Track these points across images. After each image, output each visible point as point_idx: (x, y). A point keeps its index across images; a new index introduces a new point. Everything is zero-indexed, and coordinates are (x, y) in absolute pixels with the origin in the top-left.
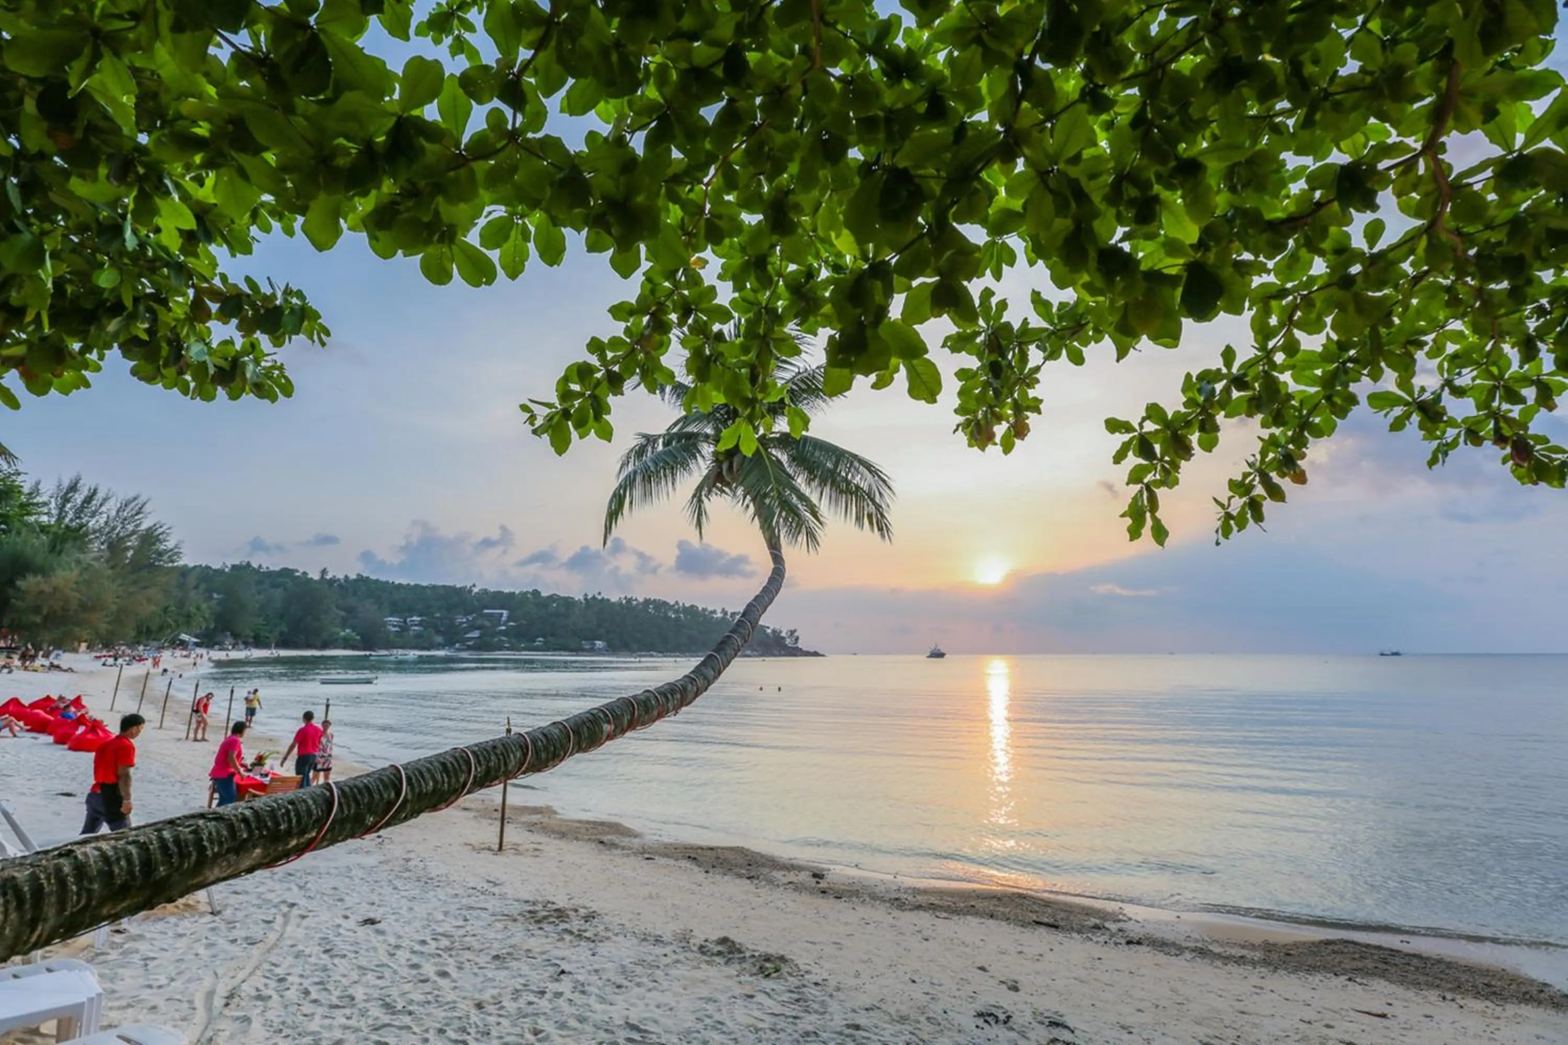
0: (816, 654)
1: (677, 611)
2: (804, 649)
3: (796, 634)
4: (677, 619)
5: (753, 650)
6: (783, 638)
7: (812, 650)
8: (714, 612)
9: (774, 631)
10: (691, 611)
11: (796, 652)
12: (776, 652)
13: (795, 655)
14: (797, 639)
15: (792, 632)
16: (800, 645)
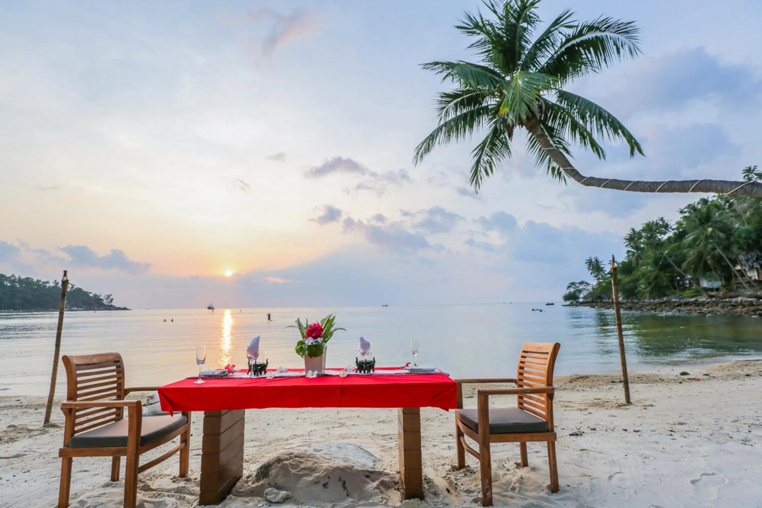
0: (125, 309)
1: (13, 282)
2: (117, 306)
3: (111, 297)
4: (13, 287)
5: (78, 307)
6: (102, 300)
7: (122, 307)
8: (48, 282)
9: (95, 295)
10: (28, 282)
11: (110, 308)
12: (95, 308)
13: (110, 310)
14: (112, 300)
15: (108, 296)
16: (113, 304)
